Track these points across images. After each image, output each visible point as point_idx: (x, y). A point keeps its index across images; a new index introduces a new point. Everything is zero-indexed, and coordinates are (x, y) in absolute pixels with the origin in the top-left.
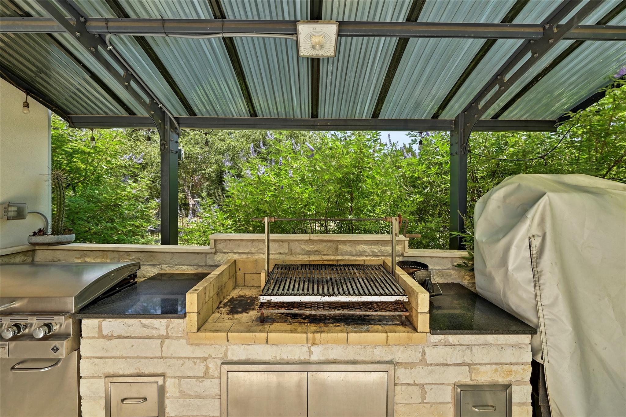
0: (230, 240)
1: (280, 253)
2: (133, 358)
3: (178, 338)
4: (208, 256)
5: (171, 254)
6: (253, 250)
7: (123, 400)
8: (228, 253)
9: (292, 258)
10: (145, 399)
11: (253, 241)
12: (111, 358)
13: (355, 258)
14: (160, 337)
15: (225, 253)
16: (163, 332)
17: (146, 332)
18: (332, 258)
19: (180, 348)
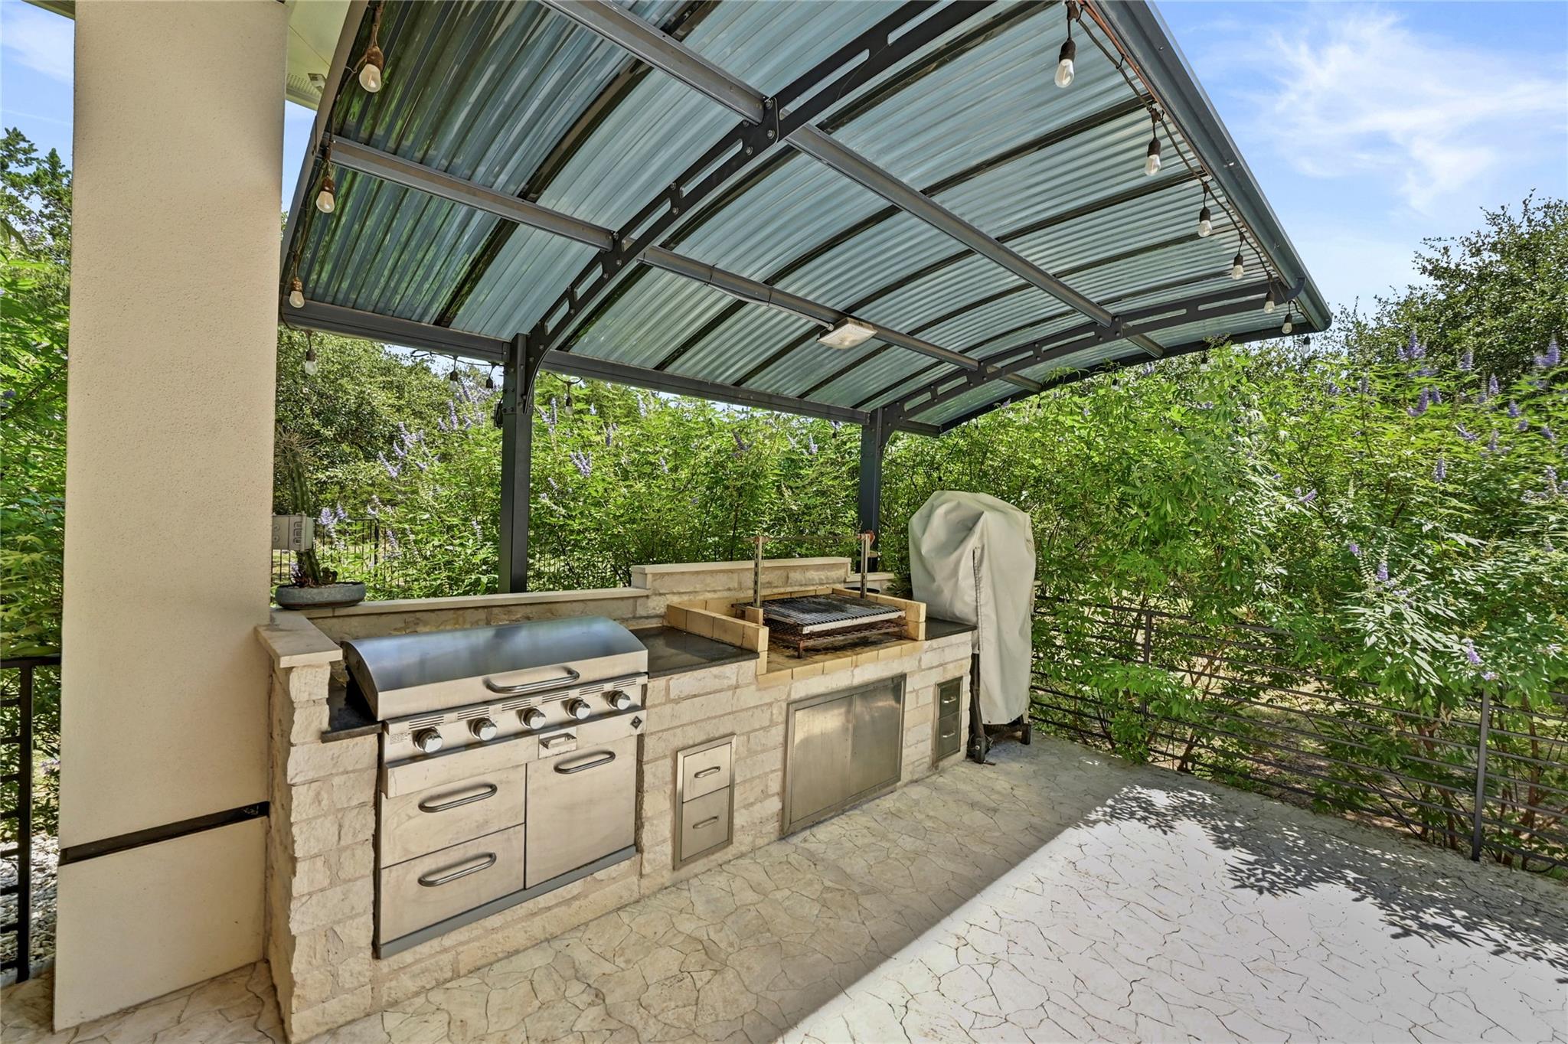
0: (668, 574)
1: (729, 589)
2: (702, 721)
3: (748, 685)
4: (639, 601)
5: (581, 604)
6: (698, 587)
7: (696, 775)
8: (664, 594)
9: (742, 595)
10: (718, 768)
11: (697, 573)
12: (678, 727)
13: (803, 589)
14: (729, 688)
15: (660, 594)
16: (733, 682)
17: (717, 684)
18: (782, 590)
19: (750, 696)
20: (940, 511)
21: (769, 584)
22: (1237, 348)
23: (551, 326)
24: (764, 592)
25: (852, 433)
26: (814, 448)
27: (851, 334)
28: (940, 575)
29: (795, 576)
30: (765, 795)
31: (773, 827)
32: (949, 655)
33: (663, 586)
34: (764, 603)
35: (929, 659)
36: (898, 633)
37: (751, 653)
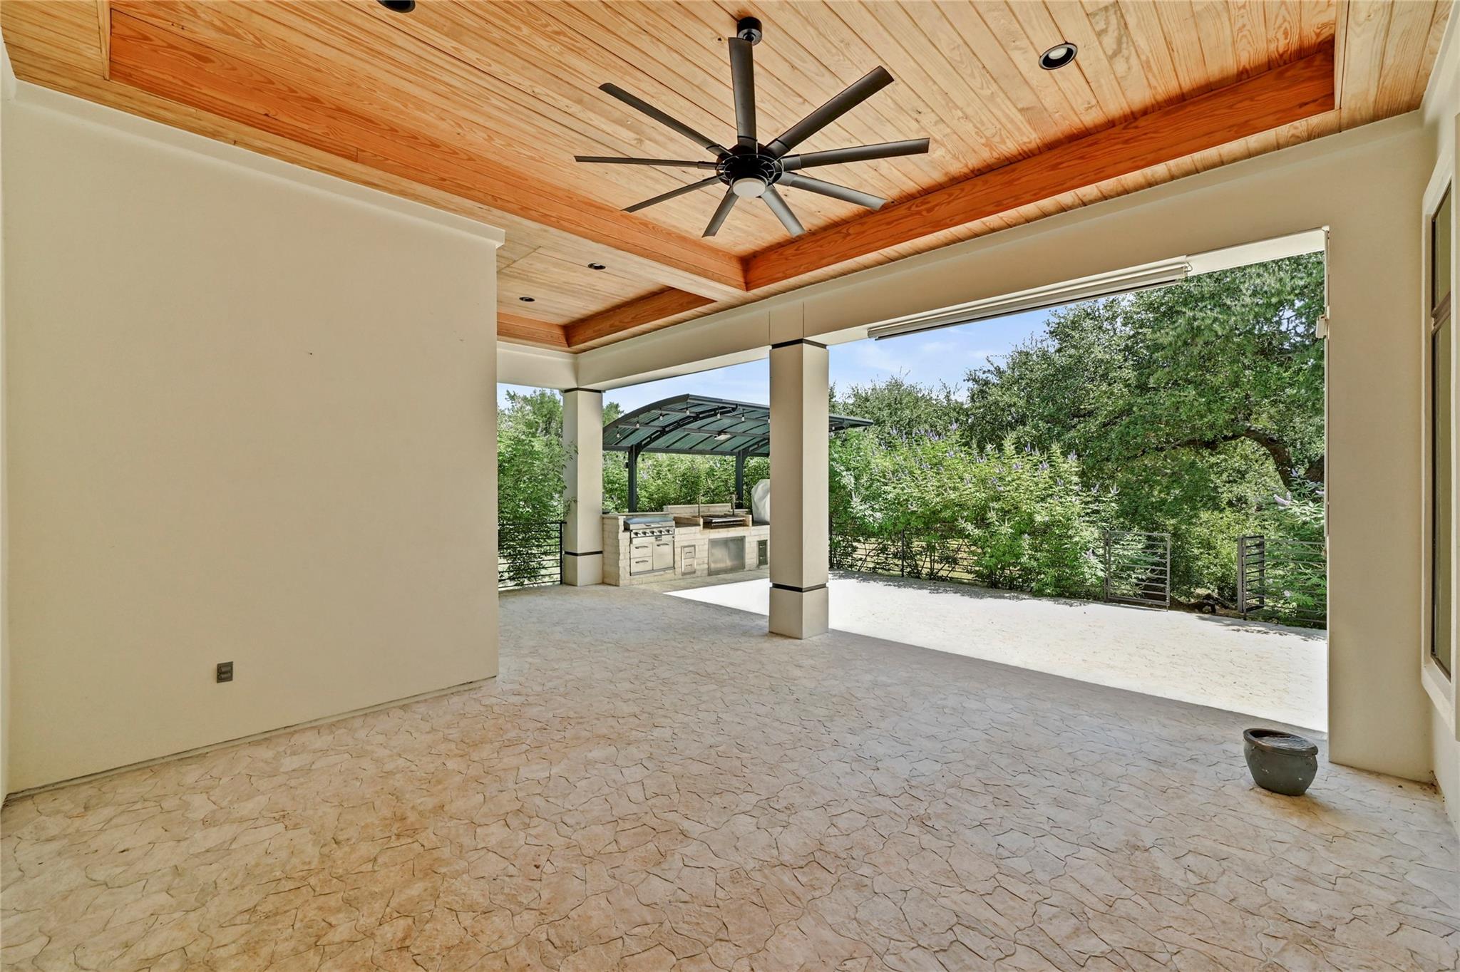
0: (676, 508)
1: (691, 512)
2: (687, 540)
3: (698, 533)
6: (682, 512)
7: (686, 553)
8: (673, 513)
9: (695, 513)
11: (683, 508)
12: (682, 541)
13: (713, 512)
14: (693, 533)
16: (694, 531)
17: (689, 532)
18: (706, 512)
19: (699, 536)
20: (760, 487)
21: (703, 512)
22: (852, 429)
23: (643, 443)
24: (701, 514)
25: (731, 459)
26: (719, 465)
27: (723, 437)
28: (760, 508)
29: (712, 509)
30: (703, 563)
31: (706, 572)
32: (761, 532)
33: (673, 511)
34: (702, 517)
35: (753, 533)
36: (742, 524)
37: (699, 525)
